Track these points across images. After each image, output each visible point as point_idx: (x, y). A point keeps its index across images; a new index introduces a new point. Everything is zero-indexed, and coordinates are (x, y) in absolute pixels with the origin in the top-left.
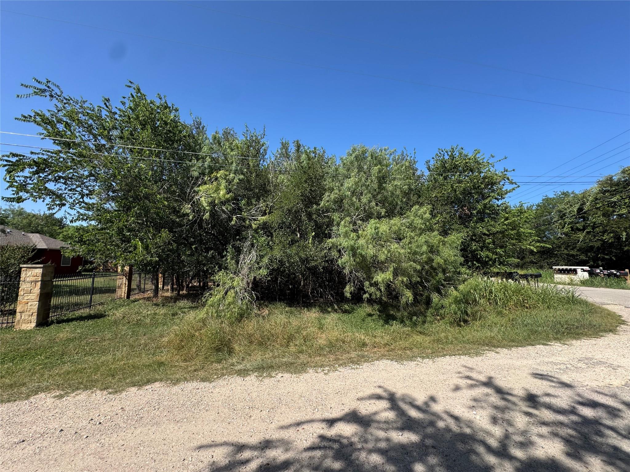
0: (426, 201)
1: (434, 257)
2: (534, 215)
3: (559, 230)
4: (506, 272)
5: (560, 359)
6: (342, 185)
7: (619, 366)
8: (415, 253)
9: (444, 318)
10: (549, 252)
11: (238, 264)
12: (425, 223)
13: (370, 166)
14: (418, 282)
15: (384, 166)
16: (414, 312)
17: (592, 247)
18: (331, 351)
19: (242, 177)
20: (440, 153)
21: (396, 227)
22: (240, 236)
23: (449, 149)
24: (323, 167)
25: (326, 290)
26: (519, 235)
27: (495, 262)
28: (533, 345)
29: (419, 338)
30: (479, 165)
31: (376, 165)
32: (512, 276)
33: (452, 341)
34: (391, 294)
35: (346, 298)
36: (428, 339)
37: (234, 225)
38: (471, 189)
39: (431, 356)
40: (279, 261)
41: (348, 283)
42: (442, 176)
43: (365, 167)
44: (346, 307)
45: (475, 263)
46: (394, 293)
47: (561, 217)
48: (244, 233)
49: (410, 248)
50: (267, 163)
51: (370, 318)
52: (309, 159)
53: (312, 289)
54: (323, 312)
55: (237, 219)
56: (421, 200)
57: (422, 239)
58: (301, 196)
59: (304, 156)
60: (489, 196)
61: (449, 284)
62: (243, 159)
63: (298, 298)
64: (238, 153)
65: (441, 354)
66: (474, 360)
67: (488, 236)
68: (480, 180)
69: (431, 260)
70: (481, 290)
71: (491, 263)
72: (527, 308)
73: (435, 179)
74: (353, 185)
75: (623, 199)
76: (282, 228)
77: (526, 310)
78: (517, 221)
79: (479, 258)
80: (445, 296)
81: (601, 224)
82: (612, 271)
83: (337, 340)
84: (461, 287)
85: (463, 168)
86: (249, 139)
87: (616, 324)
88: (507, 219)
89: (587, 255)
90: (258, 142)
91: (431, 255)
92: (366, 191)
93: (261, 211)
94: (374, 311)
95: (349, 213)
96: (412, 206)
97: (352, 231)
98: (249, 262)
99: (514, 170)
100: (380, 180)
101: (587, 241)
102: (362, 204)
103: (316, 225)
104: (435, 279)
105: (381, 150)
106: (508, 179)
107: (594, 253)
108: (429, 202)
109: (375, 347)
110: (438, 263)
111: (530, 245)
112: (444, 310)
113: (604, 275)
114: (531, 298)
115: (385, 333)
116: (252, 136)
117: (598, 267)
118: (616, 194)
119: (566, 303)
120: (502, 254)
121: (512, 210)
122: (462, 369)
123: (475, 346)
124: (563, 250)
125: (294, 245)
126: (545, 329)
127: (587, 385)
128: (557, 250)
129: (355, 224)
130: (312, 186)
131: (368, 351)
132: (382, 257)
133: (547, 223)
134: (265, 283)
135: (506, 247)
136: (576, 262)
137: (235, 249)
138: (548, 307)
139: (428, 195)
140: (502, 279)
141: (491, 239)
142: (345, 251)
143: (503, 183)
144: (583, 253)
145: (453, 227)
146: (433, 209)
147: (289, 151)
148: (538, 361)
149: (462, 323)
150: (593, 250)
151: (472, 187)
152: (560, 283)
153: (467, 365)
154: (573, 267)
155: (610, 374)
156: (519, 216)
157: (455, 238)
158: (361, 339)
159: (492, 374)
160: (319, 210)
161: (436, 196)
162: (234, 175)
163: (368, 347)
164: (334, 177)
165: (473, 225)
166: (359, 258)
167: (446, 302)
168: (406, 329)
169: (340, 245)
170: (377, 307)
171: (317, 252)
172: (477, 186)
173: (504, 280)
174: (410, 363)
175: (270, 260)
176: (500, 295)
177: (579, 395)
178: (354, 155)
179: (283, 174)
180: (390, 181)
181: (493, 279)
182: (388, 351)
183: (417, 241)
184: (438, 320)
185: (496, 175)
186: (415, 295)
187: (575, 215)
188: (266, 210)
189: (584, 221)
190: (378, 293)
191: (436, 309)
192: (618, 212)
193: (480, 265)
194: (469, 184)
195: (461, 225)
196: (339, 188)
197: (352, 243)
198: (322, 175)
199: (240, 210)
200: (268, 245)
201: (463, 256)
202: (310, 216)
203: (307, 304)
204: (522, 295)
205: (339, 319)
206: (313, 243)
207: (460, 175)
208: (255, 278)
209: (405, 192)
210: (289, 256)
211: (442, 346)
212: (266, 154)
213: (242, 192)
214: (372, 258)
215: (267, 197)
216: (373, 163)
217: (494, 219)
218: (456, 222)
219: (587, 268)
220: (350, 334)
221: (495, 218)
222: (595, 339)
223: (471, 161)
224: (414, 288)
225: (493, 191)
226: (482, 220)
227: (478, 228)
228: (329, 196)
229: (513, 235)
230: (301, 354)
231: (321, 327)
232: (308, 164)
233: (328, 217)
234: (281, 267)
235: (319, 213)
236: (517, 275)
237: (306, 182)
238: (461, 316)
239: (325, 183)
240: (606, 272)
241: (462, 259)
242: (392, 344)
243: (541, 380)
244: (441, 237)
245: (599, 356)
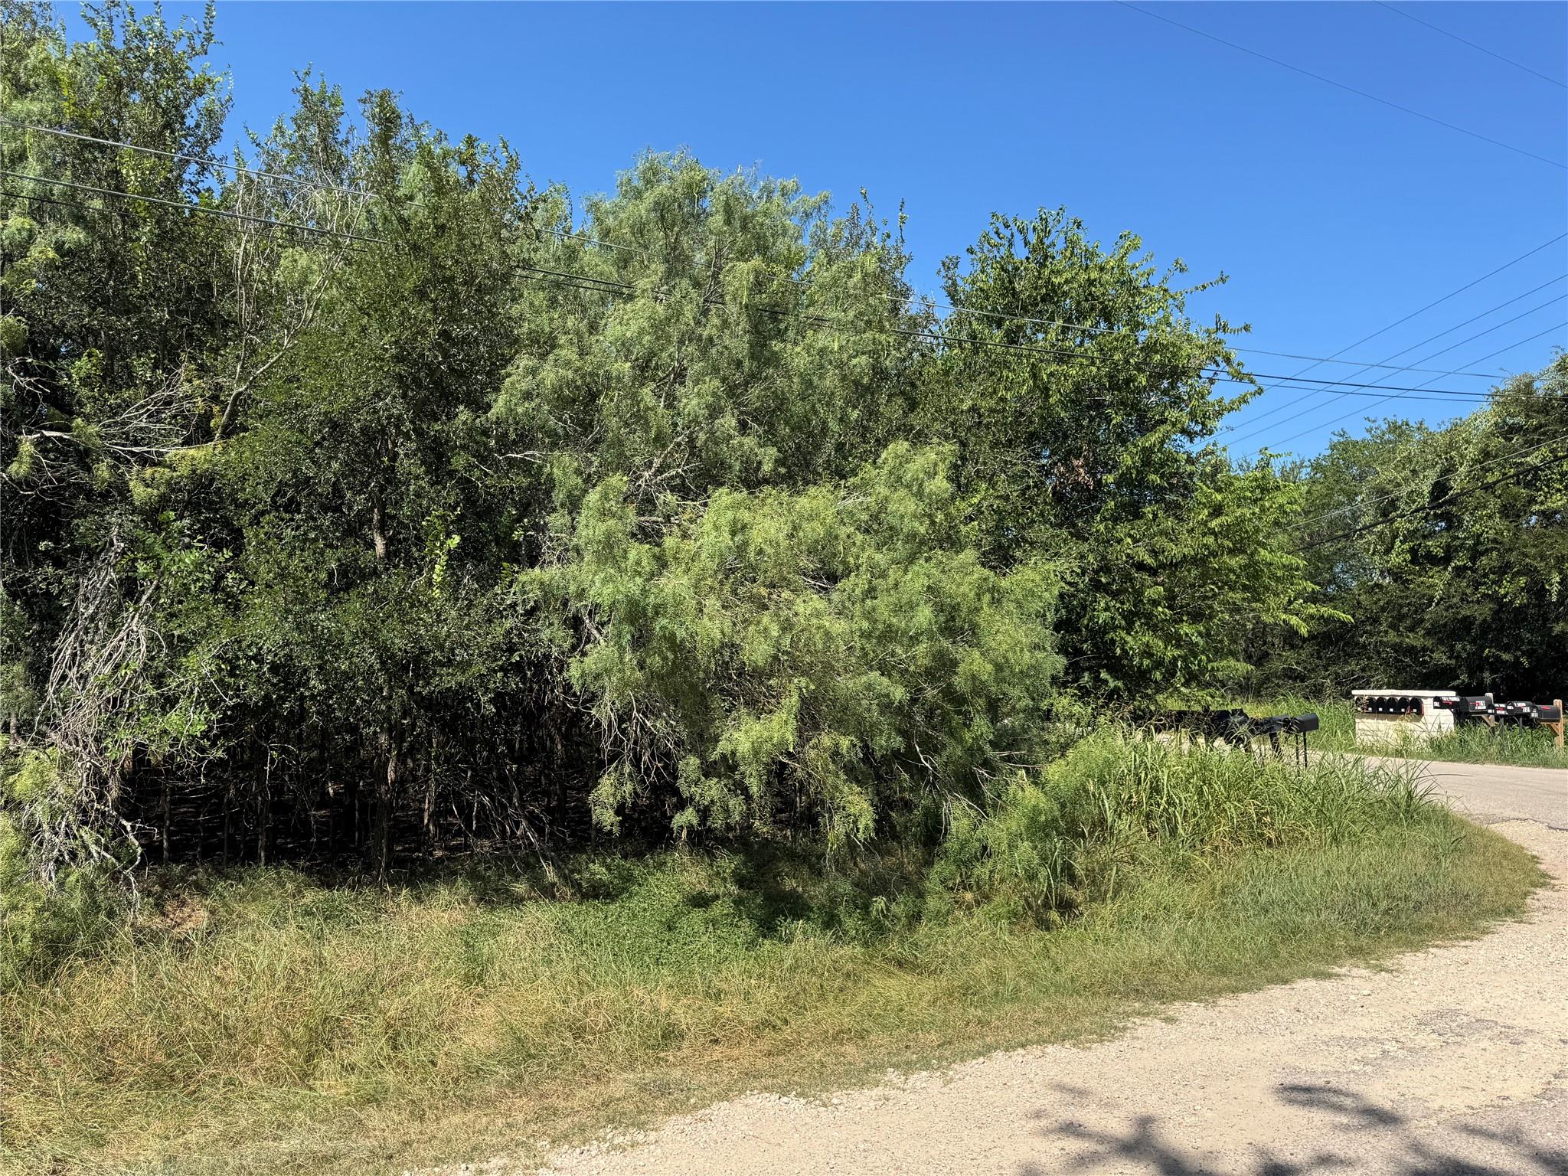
0: (938, 426)
1: (959, 652)
2: (1302, 501)
3: (1376, 558)
4: (1206, 710)
5: (1366, 1023)
6: (593, 328)
7: (1528, 1032)
8: (888, 635)
9: (988, 898)
10: (1341, 637)
11: (46, 679)
12: (930, 516)
13: (719, 255)
14: (896, 754)
15: (777, 261)
16: (879, 878)
17: (1467, 622)
18: (520, 1078)
19: (74, 235)
20: (997, 233)
21: (815, 524)
22: (57, 541)
23: (1030, 220)
24: (504, 233)
25: (510, 800)
26: (1253, 570)
27: (1173, 675)
28: (1285, 982)
29: (894, 987)
30: (1133, 296)
31: (743, 255)
32: (1225, 728)
33: (1017, 990)
34: (789, 805)
35: (600, 830)
36: (927, 986)
37: (27, 483)
38: (1101, 388)
39: (940, 1059)
40: (274, 668)
41: (611, 762)
42: (999, 327)
43: (700, 257)
44: (598, 870)
45: (1104, 675)
46: (801, 802)
47: (1385, 514)
48: (83, 525)
49: (869, 615)
50: (222, 181)
51: (698, 915)
52: (440, 190)
53: (439, 796)
54: (490, 902)
55: (45, 452)
56: (916, 420)
57: (916, 579)
58: (399, 359)
59: (412, 175)
60: (1163, 422)
61: (1009, 759)
62: (85, 146)
63: (370, 842)
64: (57, 111)
65: (975, 1046)
66: (1090, 1056)
67: (1153, 572)
68: (1133, 355)
69: (945, 664)
70: (1121, 781)
71: (1158, 676)
72: (1270, 844)
73: (973, 336)
74: (641, 331)
75: (1557, 458)
76: (292, 506)
77: (1267, 851)
78: (1250, 520)
79: (1120, 658)
80: (994, 806)
81: (1495, 541)
82: (1520, 704)
83: (547, 1028)
84: (1054, 771)
85: (1079, 303)
86: (120, 46)
87: (1524, 889)
88: (1217, 511)
89: (1452, 648)
90: (175, 68)
91: (946, 644)
92: (698, 366)
93: (182, 416)
94: (717, 881)
95: (622, 454)
96: (882, 443)
97: (634, 535)
98: (107, 670)
99: (1246, 328)
100: (761, 322)
101: (1455, 600)
102: (680, 421)
103: (467, 500)
104: (961, 741)
105: (769, 193)
106: (1228, 360)
107: (1473, 642)
108: (949, 430)
109: (716, 1041)
110: (974, 677)
111: (1286, 611)
112: (989, 866)
113: (1497, 718)
114: (1283, 807)
115: (759, 976)
116: (139, 34)
117: (1480, 692)
118: (1539, 441)
119: (1388, 821)
120: (1197, 644)
121: (1235, 478)
122: (1048, 1100)
123: (1098, 1003)
124: (1386, 632)
125: (353, 593)
126: (1323, 917)
127: (1441, 1110)
128: (1365, 632)
129: (647, 504)
130: (453, 318)
131: (684, 1061)
132: (757, 651)
133: (1340, 533)
134: (195, 775)
135: (1211, 617)
136: (1420, 673)
137: (28, 605)
138: (1335, 838)
139: (944, 399)
140: (1192, 739)
141: (1162, 584)
142: (603, 624)
143: (1210, 374)
144: (1441, 641)
145: (1030, 534)
146: (963, 458)
147: (341, 137)
148: (1299, 1038)
149: (1054, 915)
150: (1469, 633)
151: (1105, 380)
152: (1371, 750)
153: (1066, 1080)
154: (1411, 693)
155: (1502, 1062)
156: (1255, 501)
157: (1038, 578)
158: (656, 1011)
159: (1151, 1106)
160: (485, 433)
161: (974, 409)
162: (27, 223)
163: (686, 1044)
164: (558, 285)
165: (1102, 527)
166: (661, 653)
167: (998, 830)
168: (844, 951)
169: (581, 594)
170: (728, 863)
171: (468, 627)
172: (1122, 377)
173: (1201, 740)
174: (857, 1094)
175: (226, 661)
176: (1187, 800)
177: (1417, 1148)
178: (649, 197)
179: (307, 246)
180: (801, 333)
181: (1163, 737)
182: (770, 1054)
183: (896, 585)
184: (969, 908)
185: (1189, 339)
186: (884, 806)
187: (1423, 508)
188: (208, 416)
189: (1448, 529)
190: (736, 804)
191: (959, 863)
192: (1542, 503)
193: (1120, 684)
194: (1094, 369)
195: (1060, 526)
196: (580, 338)
197: (634, 586)
198: (504, 270)
199: (64, 404)
200: (215, 589)
201: (1062, 650)
202: (440, 456)
203: (413, 873)
204: (1254, 797)
205: (564, 928)
206: (453, 586)
207: (1065, 330)
208: (140, 751)
209: (857, 383)
210: (326, 646)
211: (979, 1012)
212: (215, 137)
213: (73, 313)
214: (715, 652)
215: (215, 351)
216: (734, 242)
217: (1173, 508)
218: (1042, 515)
219: (1450, 695)
220: (612, 993)
221: (1178, 506)
222: (1468, 943)
223: (1106, 277)
224: (879, 777)
225: (1177, 402)
226: (1132, 511)
227: (1119, 541)
228: (533, 372)
229: (1233, 571)
230: (372, 1110)
231: (475, 976)
232: (436, 209)
233: (526, 466)
234: (282, 699)
235: (486, 445)
236: (1241, 723)
237: (421, 294)
238: (1049, 885)
239: (515, 310)
240: (1502, 709)
241: (1061, 662)
242: (786, 1022)
243: (1307, 1109)
244: (986, 572)
245: (1474, 1004)
